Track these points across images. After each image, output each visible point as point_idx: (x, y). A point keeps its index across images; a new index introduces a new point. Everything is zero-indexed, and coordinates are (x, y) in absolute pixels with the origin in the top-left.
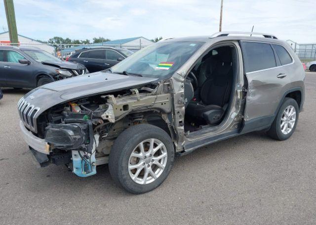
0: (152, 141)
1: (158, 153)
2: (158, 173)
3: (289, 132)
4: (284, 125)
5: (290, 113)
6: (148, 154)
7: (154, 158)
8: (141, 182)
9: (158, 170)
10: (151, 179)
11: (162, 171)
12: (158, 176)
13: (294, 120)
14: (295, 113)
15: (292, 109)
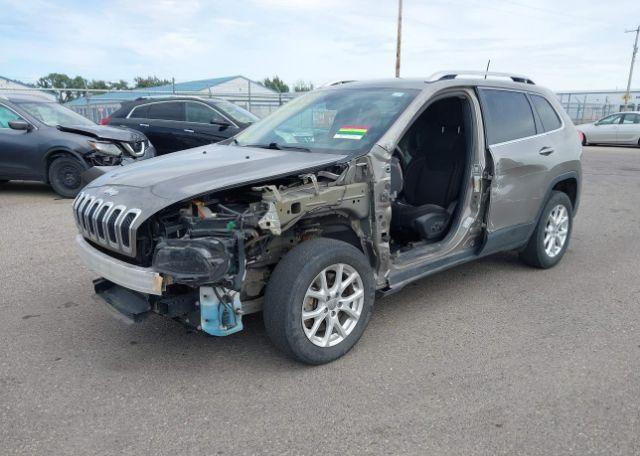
0: (340, 268)
1: (348, 292)
2: (349, 327)
3: (557, 253)
4: (549, 240)
5: (559, 218)
6: (333, 292)
7: (342, 300)
8: (321, 342)
9: (348, 322)
10: (337, 338)
11: (354, 323)
12: (348, 332)
13: (565, 230)
14: (566, 218)
15: (562, 211)
